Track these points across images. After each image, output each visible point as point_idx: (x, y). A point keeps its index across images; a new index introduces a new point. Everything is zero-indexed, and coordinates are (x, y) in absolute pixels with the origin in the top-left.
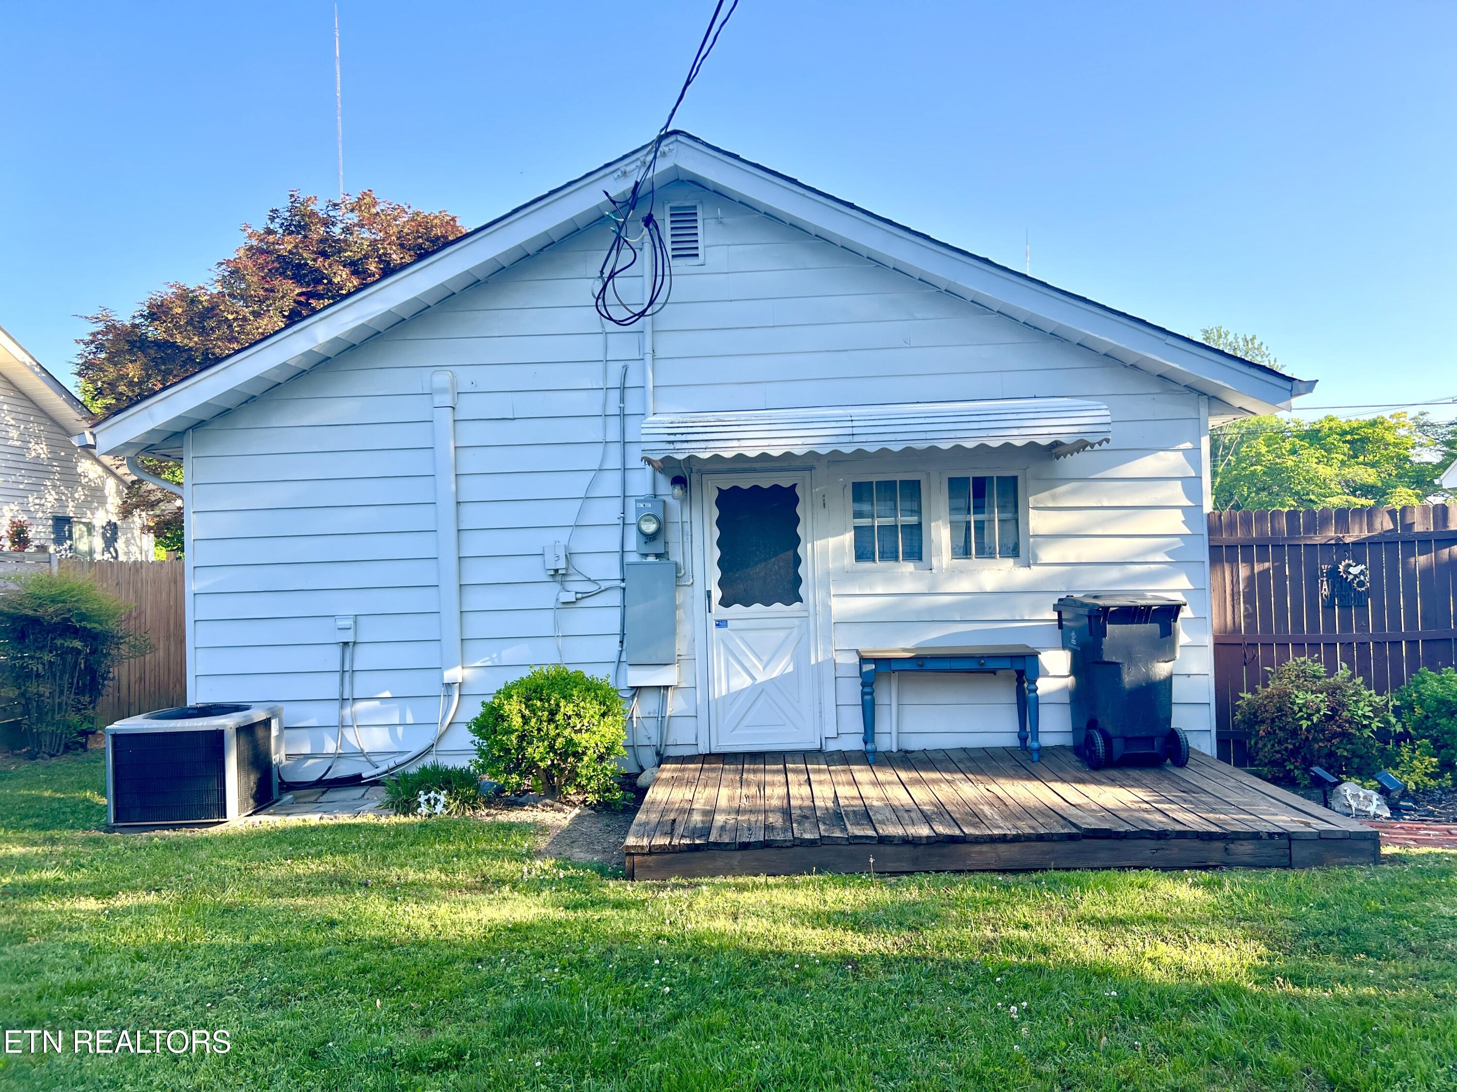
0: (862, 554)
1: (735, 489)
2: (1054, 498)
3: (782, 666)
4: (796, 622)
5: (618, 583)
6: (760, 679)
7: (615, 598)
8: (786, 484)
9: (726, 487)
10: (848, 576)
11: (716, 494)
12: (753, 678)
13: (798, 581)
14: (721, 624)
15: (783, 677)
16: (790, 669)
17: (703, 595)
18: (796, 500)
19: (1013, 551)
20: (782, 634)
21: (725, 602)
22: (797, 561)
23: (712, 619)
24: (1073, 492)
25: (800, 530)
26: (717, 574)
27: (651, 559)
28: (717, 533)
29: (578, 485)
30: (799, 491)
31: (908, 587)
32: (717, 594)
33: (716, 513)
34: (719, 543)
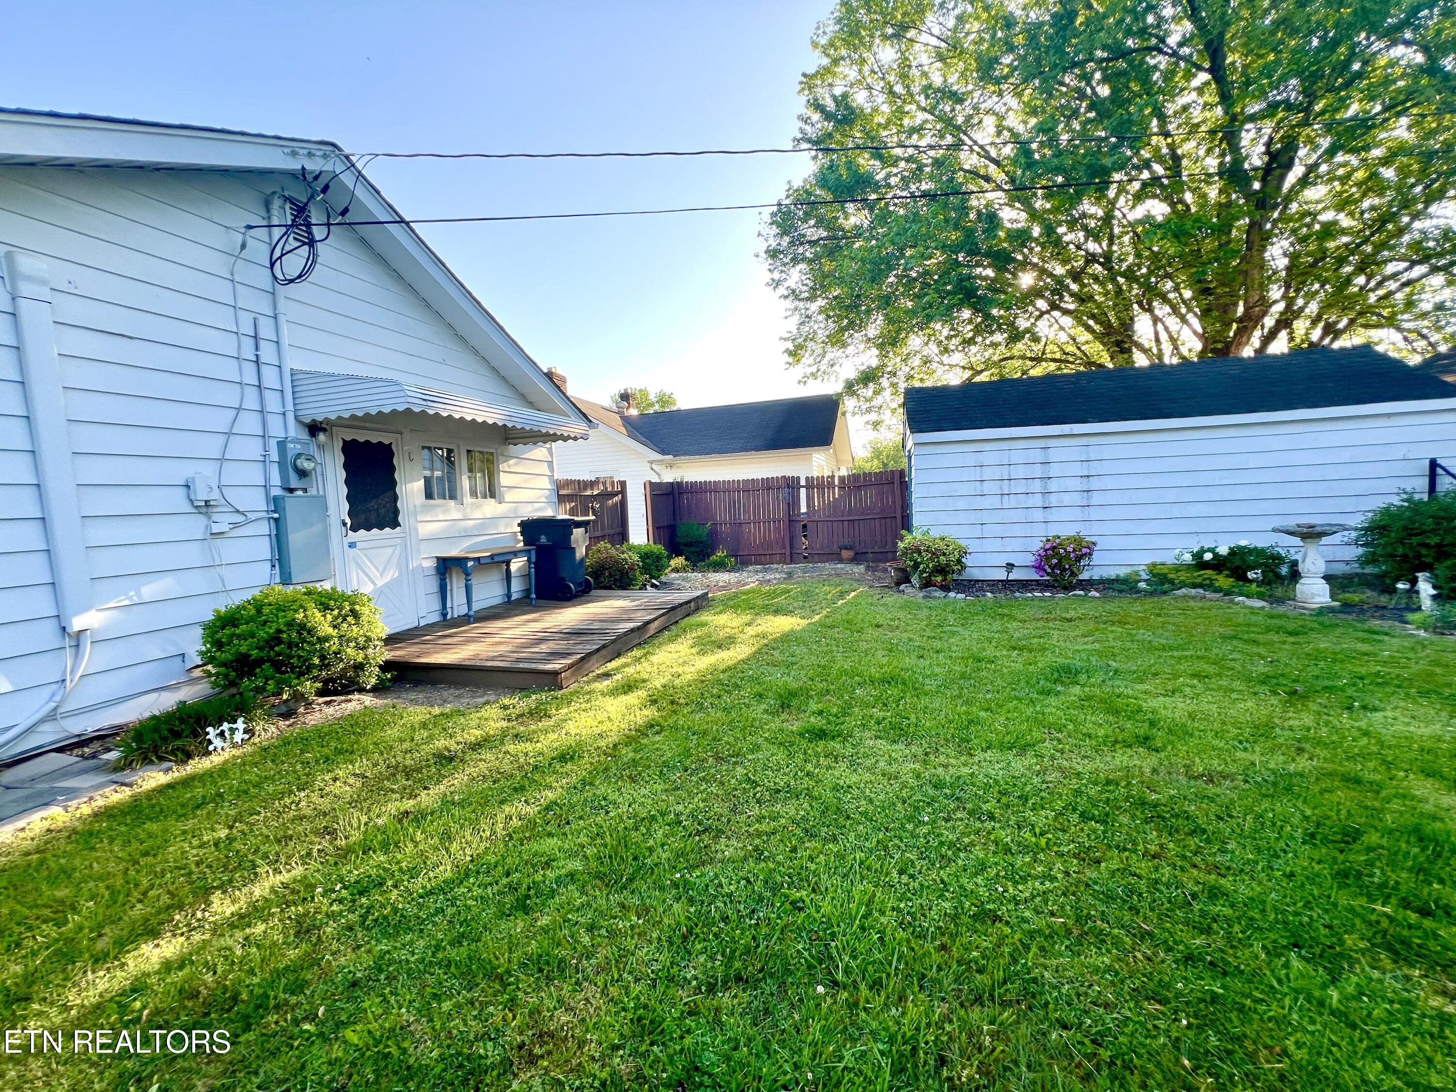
0: (429, 495)
1: (354, 441)
2: (509, 466)
3: (392, 574)
4: (399, 541)
5: (264, 514)
6: (380, 583)
7: (264, 528)
8: (387, 442)
9: (348, 439)
10: (425, 509)
11: (341, 444)
12: (374, 584)
13: (396, 512)
14: (352, 545)
15: (393, 580)
16: (397, 574)
17: (339, 524)
18: (392, 454)
19: (493, 495)
20: (390, 550)
21: (354, 529)
22: (395, 498)
23: (346, 541)
24: (516, 464)
25: (396, 476)
26: (347, 506)
27: (300, 493)
28: (344, 475)
29: (221, 420)
30: (394, 447)
31: (455, 515)
32: (348, 521)
33: (342, 458)
34: (347, 482)
